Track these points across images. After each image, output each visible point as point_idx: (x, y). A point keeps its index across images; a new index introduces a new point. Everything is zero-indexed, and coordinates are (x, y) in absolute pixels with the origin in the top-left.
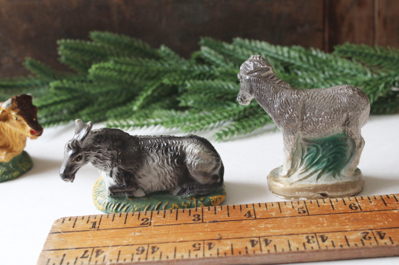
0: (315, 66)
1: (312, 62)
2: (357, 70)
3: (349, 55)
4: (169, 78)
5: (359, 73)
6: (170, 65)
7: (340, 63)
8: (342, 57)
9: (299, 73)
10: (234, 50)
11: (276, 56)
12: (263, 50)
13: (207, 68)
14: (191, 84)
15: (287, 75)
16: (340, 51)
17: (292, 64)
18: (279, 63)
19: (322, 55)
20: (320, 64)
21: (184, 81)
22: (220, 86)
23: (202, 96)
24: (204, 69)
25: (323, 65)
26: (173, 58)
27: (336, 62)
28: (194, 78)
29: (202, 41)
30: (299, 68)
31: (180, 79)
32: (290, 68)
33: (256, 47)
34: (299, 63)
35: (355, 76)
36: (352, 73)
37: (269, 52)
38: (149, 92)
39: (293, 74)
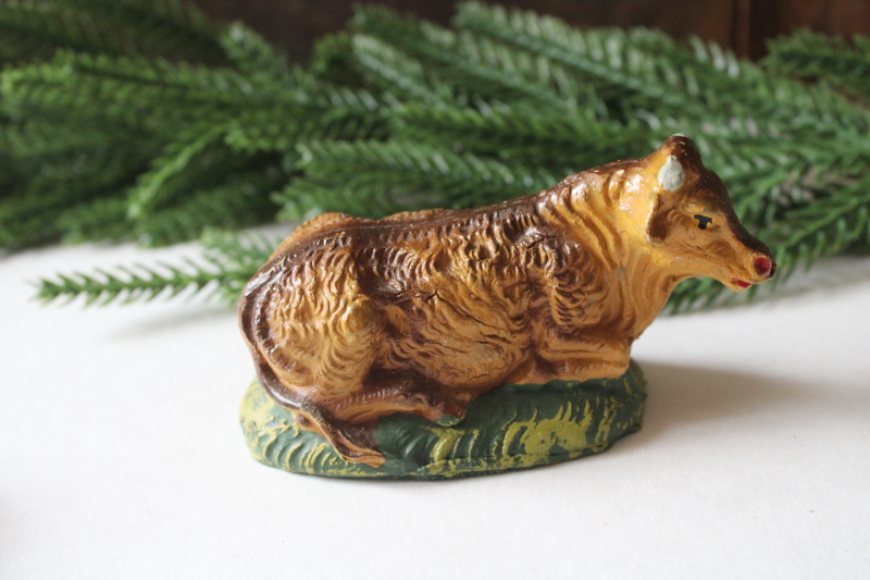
0: (702, 100)
1: (693, 87)
2: (837, 117)
3: (813, 68)
4: (246, 126)
5: (844, 127)
6: (257, 86)
7: (782, 94)
8: (791, 76)
9: (654, 122)
10: (455, 48)
11: (584, 64)
12: (546, 42)
13: (369, 101)
14: (315, 154)
15: (616, 127)
16: (787, 57)
17: (632, 92)
18: (591, 90)
19: (727, 65)
20: (719, 92)
21: (294, 138)
22: (406, 161)
23: (348, 193)
24: (361, 102)
25: (727, 98)
26: (266, 67)
27: (772, 90)
28: (326, 133)
29: (360, 18)
30: (653, 105)
31: (283, 130)
32: (626, 103)
33: (525, 32)
34: (654, 90)
35: (829, 135)
36: (821, 127)
37: (565, 50)
38: (181, 162)
39: (634, 124)
